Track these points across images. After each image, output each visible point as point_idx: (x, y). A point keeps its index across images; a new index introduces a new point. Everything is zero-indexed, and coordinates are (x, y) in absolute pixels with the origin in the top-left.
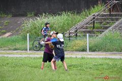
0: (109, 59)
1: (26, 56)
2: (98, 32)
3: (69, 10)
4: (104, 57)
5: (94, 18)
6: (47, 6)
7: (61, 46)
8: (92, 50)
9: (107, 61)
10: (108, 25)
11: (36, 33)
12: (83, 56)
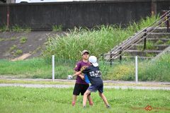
0: (166, 91)
1: (51, 86)
2: (150, 53)
3: (111, 23)
4: (159, 88)
5: (145, 34)
6: (80, 16)
7: (95, 73)
8: (143, 78)
9: (164, 95)
10: (165, 45)
11: (64, 54)
12: (130, 88)
